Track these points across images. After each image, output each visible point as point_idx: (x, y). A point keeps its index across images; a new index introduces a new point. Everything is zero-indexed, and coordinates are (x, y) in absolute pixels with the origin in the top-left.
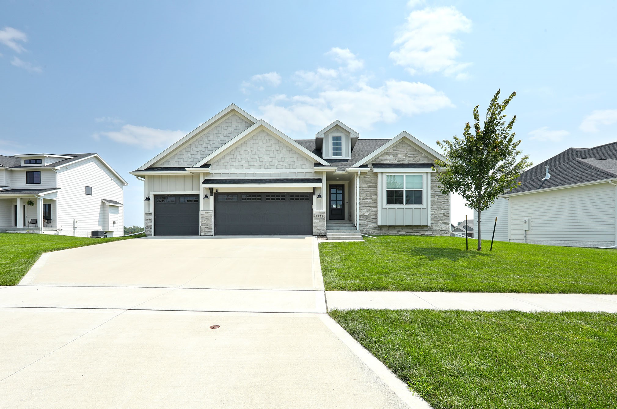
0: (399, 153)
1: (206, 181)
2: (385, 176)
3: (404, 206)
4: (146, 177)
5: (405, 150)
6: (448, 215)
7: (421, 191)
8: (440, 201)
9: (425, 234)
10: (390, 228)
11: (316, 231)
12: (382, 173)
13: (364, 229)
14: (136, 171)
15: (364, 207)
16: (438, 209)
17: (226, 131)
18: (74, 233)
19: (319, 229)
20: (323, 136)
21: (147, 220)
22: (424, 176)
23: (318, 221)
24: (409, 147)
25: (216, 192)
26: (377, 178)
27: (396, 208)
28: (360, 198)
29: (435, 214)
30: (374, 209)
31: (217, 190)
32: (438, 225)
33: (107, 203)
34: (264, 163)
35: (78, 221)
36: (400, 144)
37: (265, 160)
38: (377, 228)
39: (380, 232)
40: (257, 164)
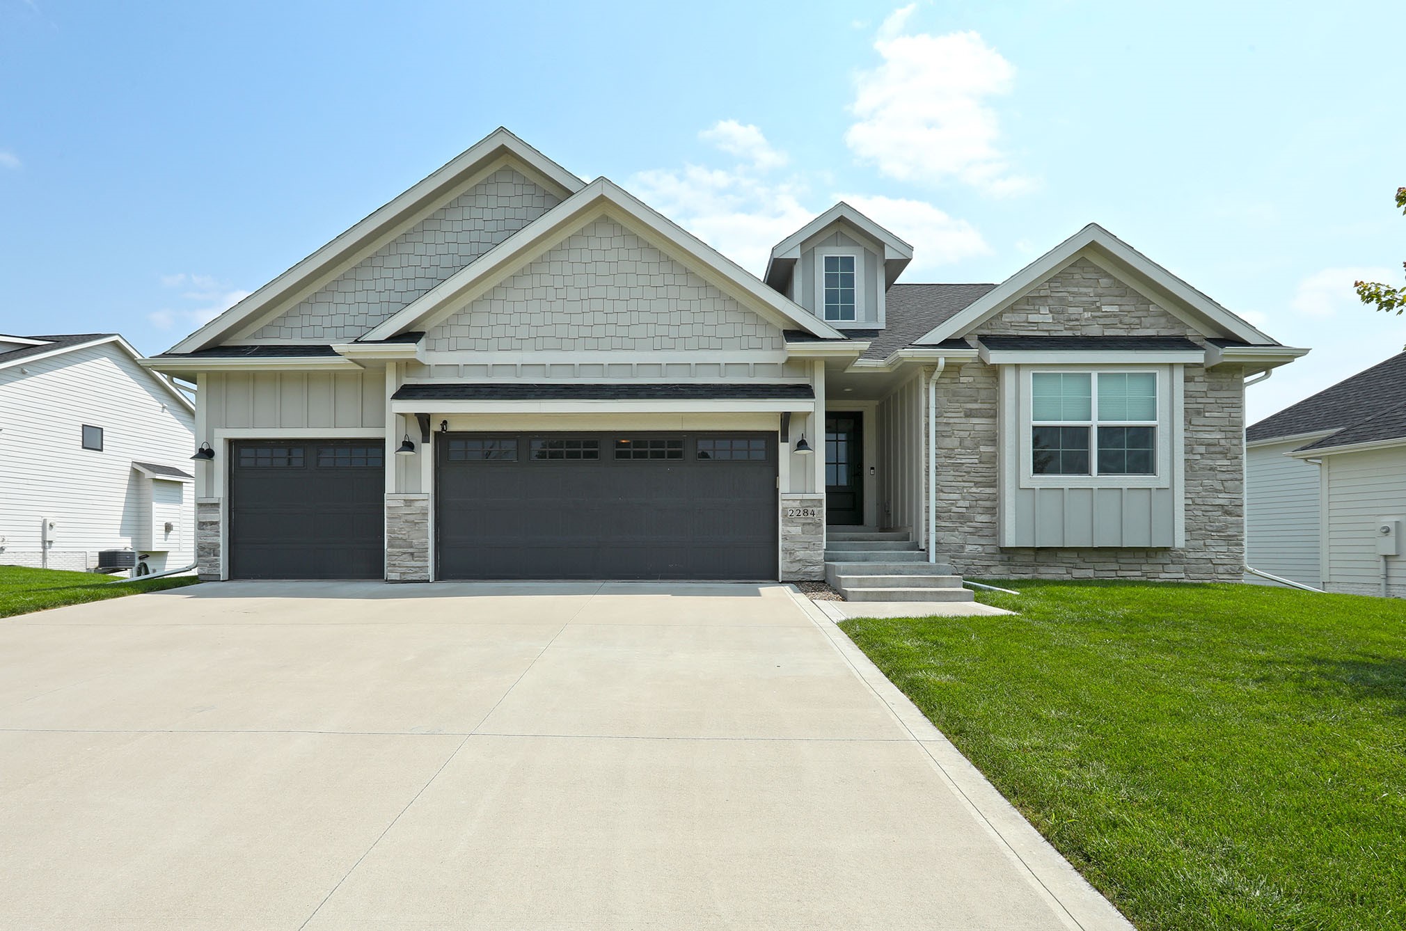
0: (1071, 299)
1: (406, 392)
2: (1027, 378)
3: (1095, 479)
4: (201, 378)
5: (1090, 290)
6: (1238, 510)
7: (1152, 429)
8: (1210, 462)
9: (1163, 575)
10: (1042, 557)
11: (789, 565)
12: (1016, 364)
13: (951, 557)
14: (165, 355)
15: (954, 484)
16: (1206, 491)
17: (480, 224)
18: (44, 558)
19: (799, 560)
20: (796, 254)
21: (201, 525)
22: (1162, 378)
23: (796, 530)
24: (1105, 280)
25: (443, 428)
26: (998, 385)
27: (1066, 487)
28: (940, 452)
29: (1193, 507)
30: (988, 490)
31: (445, 422)
32: (1205, 545)
33: (148, 474)
34: (611, 330)
35: (58, 524)
36: (1073, 270)
37: (612, 318)
38: (998, 557)
39: (1009, 569)
40: (585, 332)
